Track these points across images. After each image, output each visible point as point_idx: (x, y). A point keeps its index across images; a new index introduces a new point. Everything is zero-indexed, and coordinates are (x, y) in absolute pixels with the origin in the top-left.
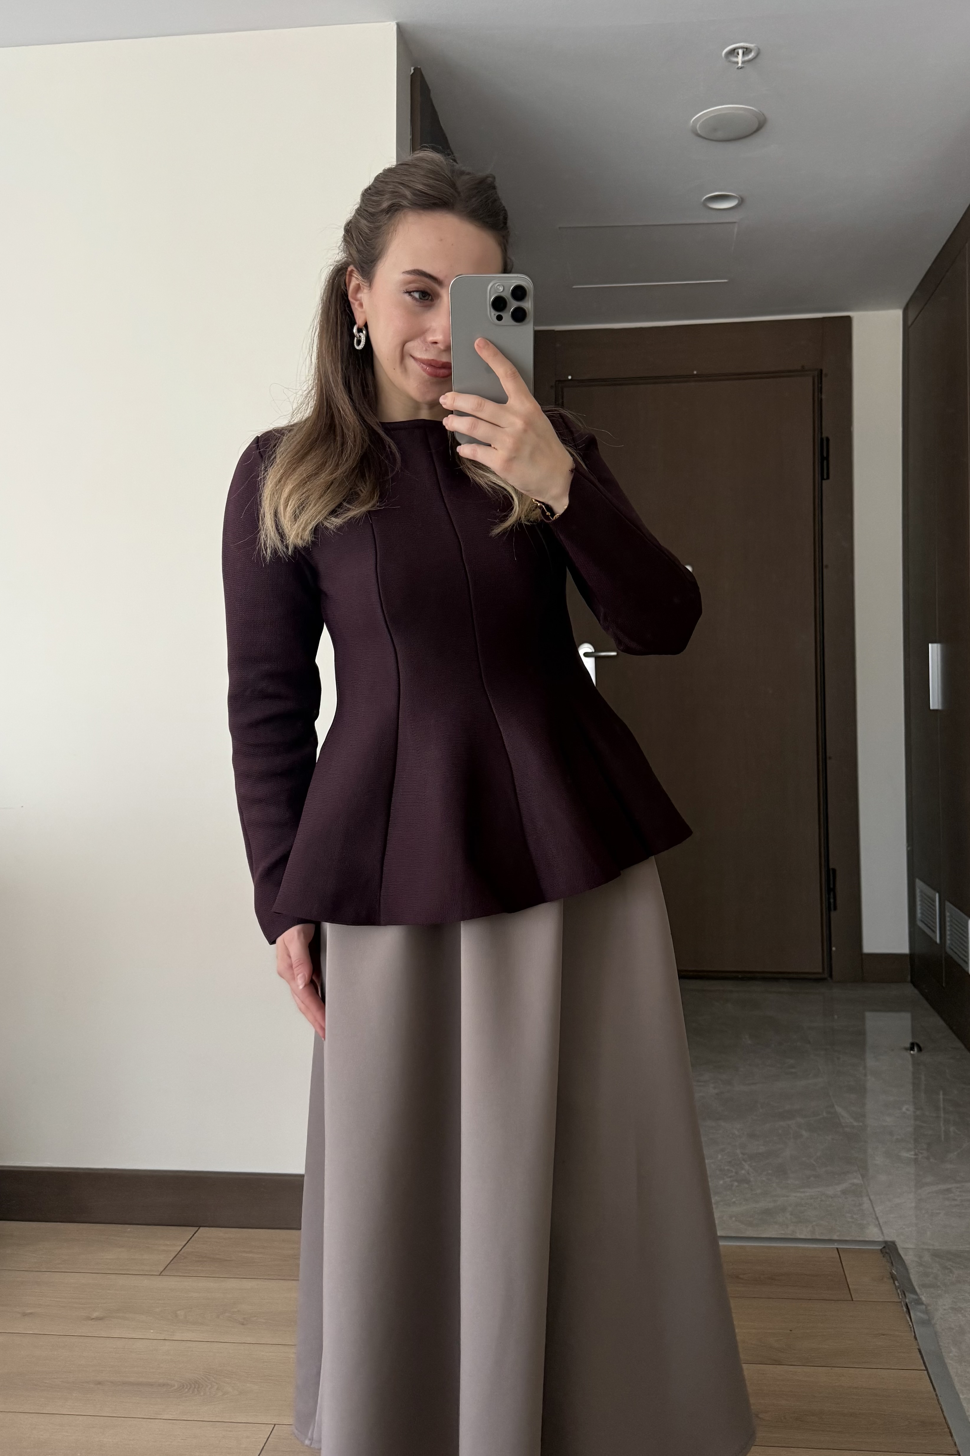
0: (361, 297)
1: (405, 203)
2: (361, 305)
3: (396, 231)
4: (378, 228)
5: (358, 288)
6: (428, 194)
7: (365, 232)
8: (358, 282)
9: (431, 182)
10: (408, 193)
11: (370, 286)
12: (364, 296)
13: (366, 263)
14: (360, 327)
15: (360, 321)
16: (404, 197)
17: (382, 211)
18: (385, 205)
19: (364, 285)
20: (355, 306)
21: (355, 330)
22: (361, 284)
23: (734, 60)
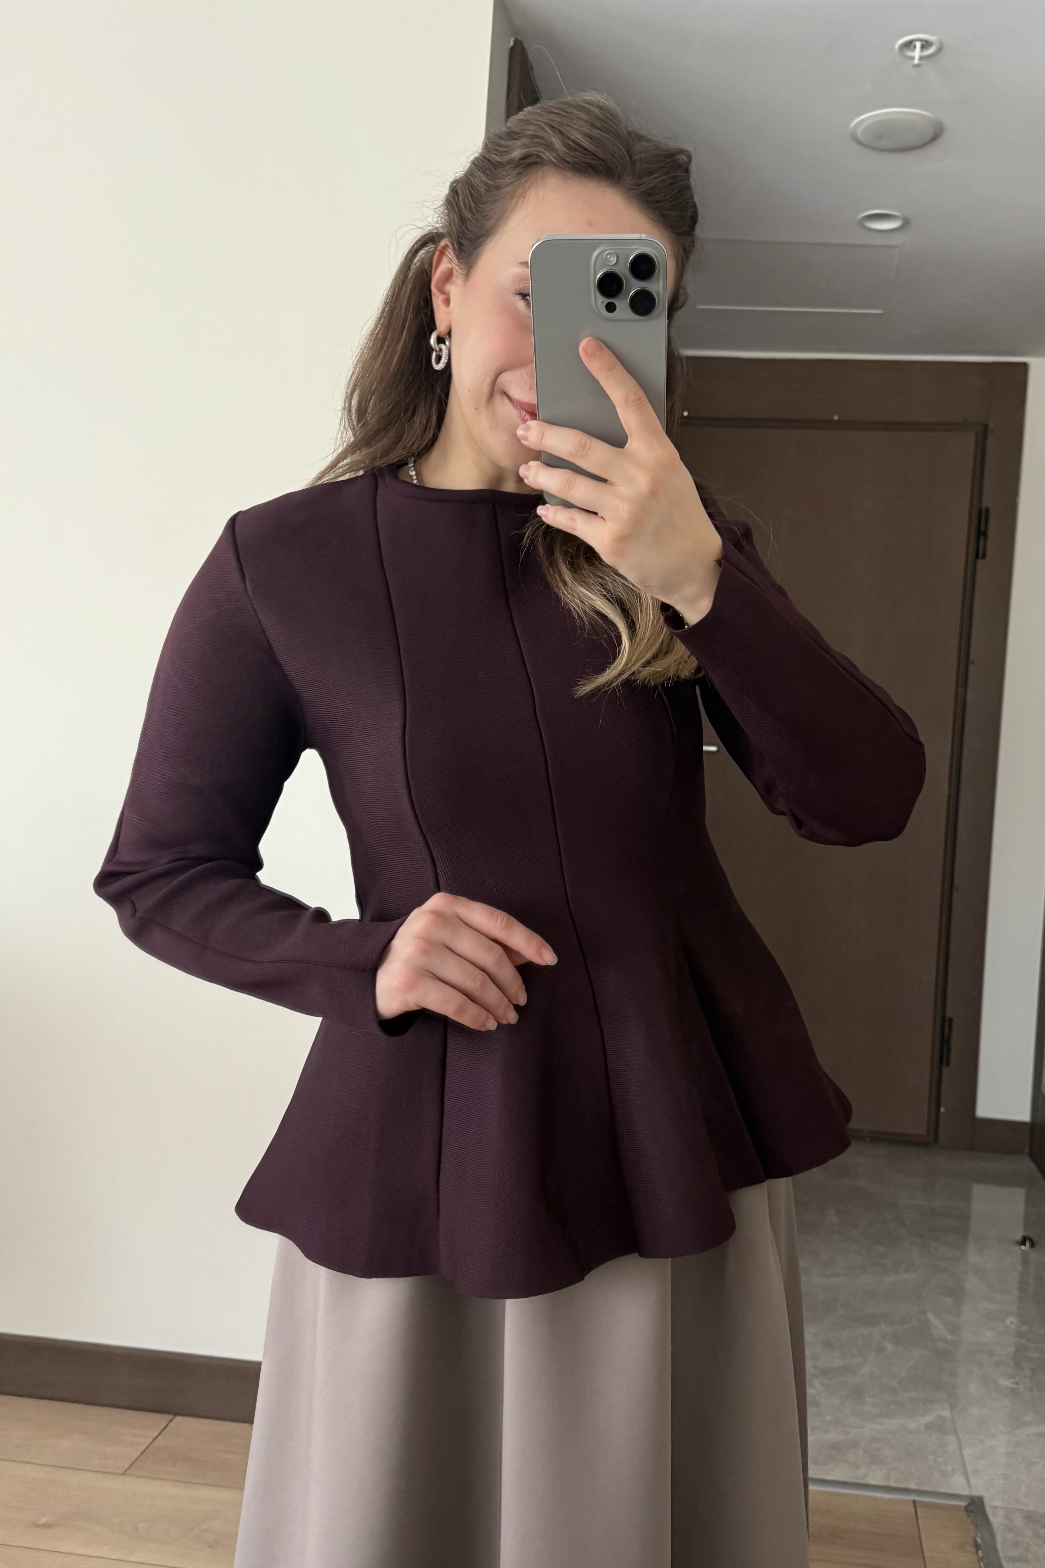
0: (450, 290)
1: (547, 155)
2: (447, 302)
3: (524, 197)
4: (498, 188)
5: (448, 276)
6: (585, 149)
7: (479, 191)
8: (450, 266)
9: (596, 133)
10: (557, 142)
11: (467, 275)
12: (454, 289)
13: (470, 240)
14: (441, 336)
15: (441, 326)
16: (550, 146)
17: (510, 162)
18: (517, 154)
19: (458, 272)
20: (438, 301)
21: (433, 341)
22: (454, 270)
23: (910, 54)
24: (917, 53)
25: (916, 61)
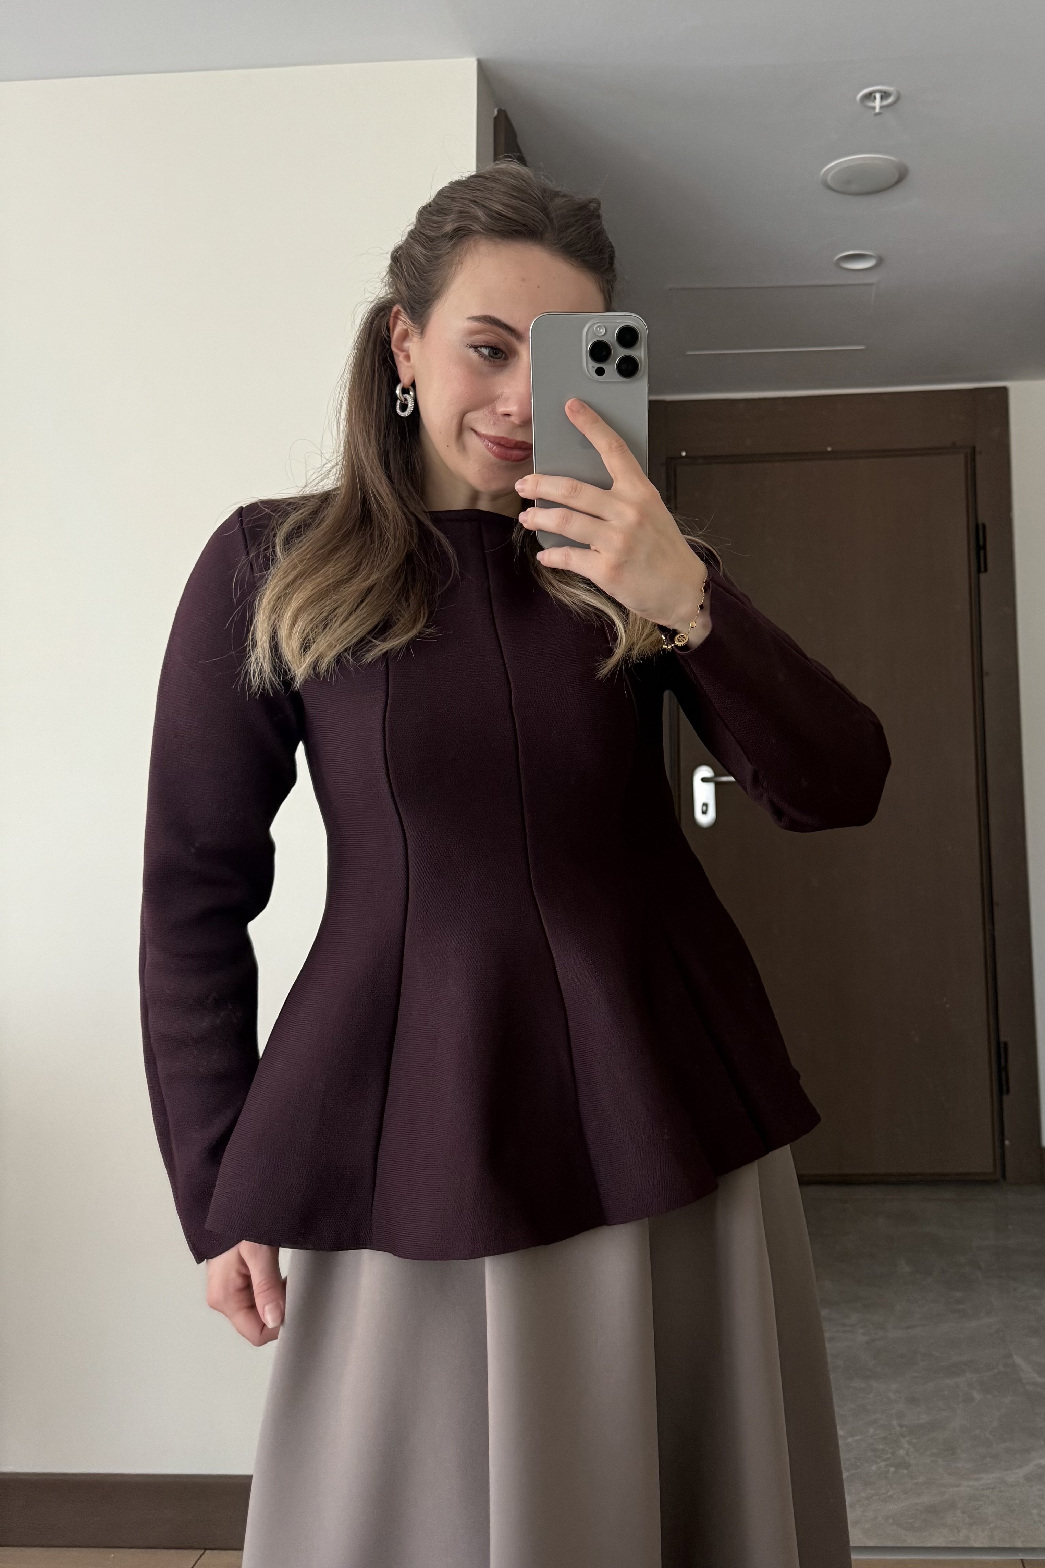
0: (409, 347)
1: (476, 227)
2: (408, 358)
3: (462, 263)
4: (437, 258)
5: (405, 336)
6: (509, 218)
7: (420, 262)
8: (405, 327)
9: (514, 202)
10: (480, 213)
11: (422, 333)
12: (413, 346)
13: (420, 303)
14: (406, 387)
15: (405, 378)
16: (476, 219)
17: (445, 235)
18: (449, 228)
19: (413, 331)
20: (400, 358)
21: (398, 391)
22: (409, 330)
23: (871, 104)
24: (877, 103)
25: (877, 110)
